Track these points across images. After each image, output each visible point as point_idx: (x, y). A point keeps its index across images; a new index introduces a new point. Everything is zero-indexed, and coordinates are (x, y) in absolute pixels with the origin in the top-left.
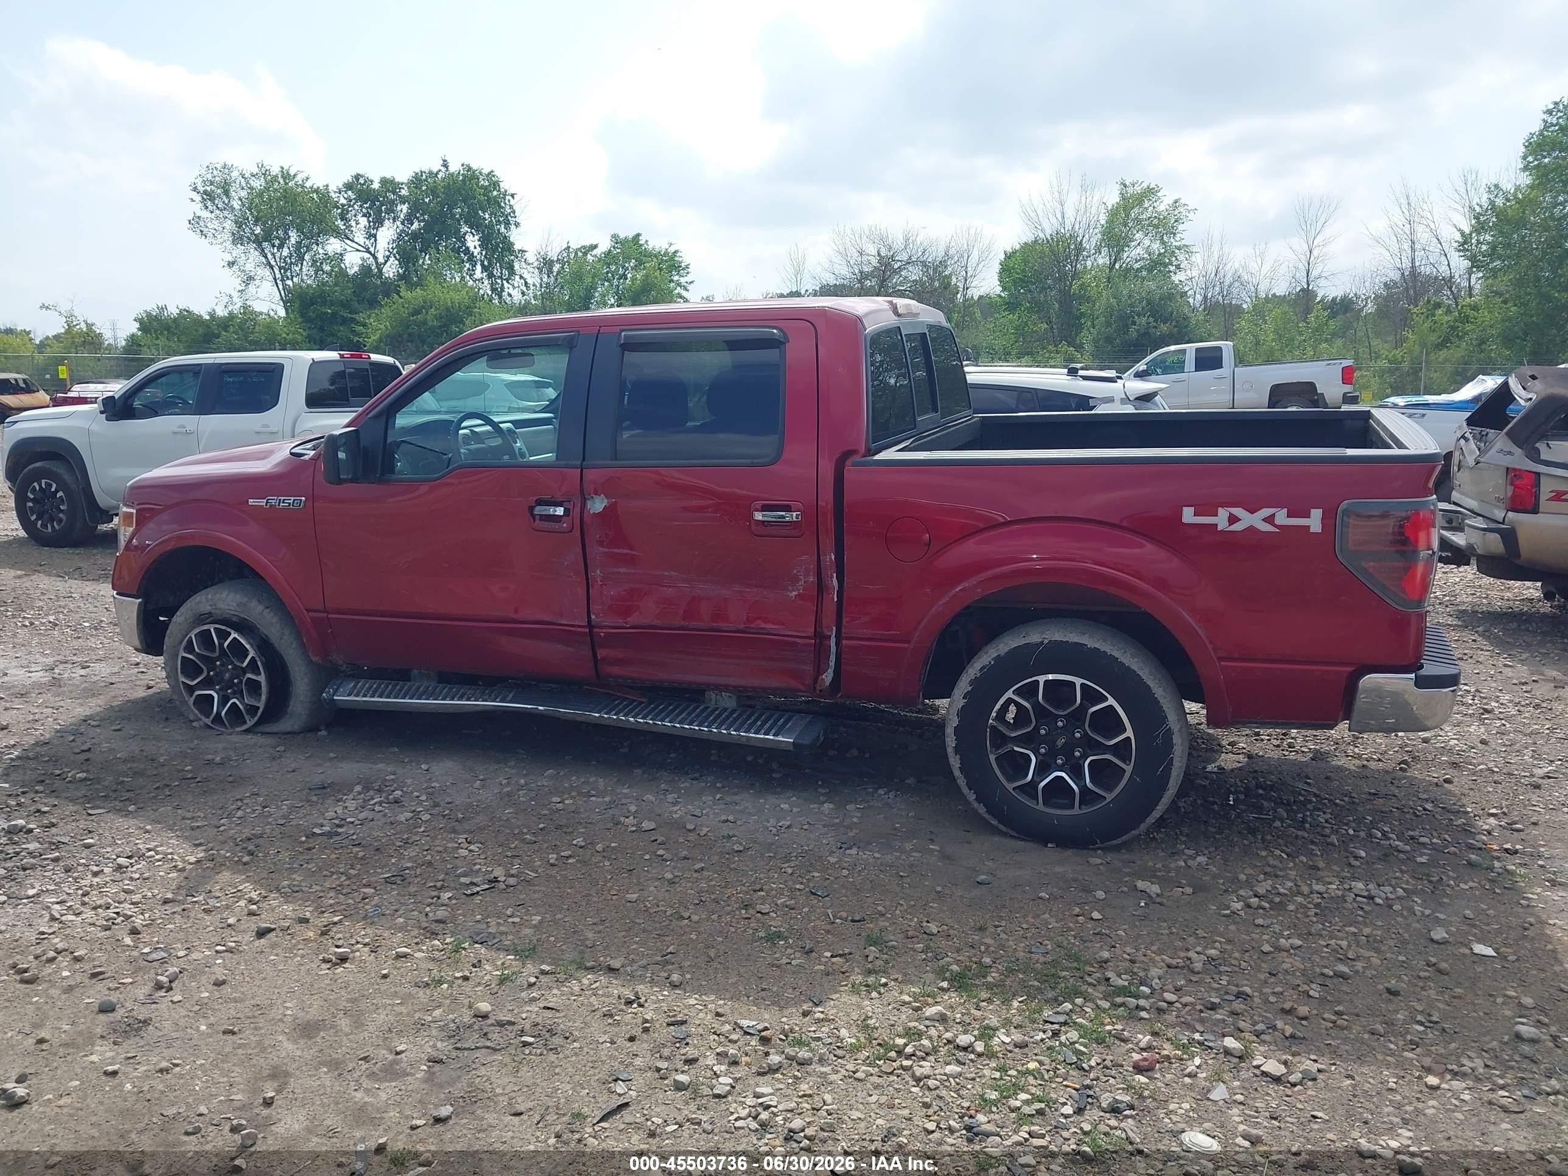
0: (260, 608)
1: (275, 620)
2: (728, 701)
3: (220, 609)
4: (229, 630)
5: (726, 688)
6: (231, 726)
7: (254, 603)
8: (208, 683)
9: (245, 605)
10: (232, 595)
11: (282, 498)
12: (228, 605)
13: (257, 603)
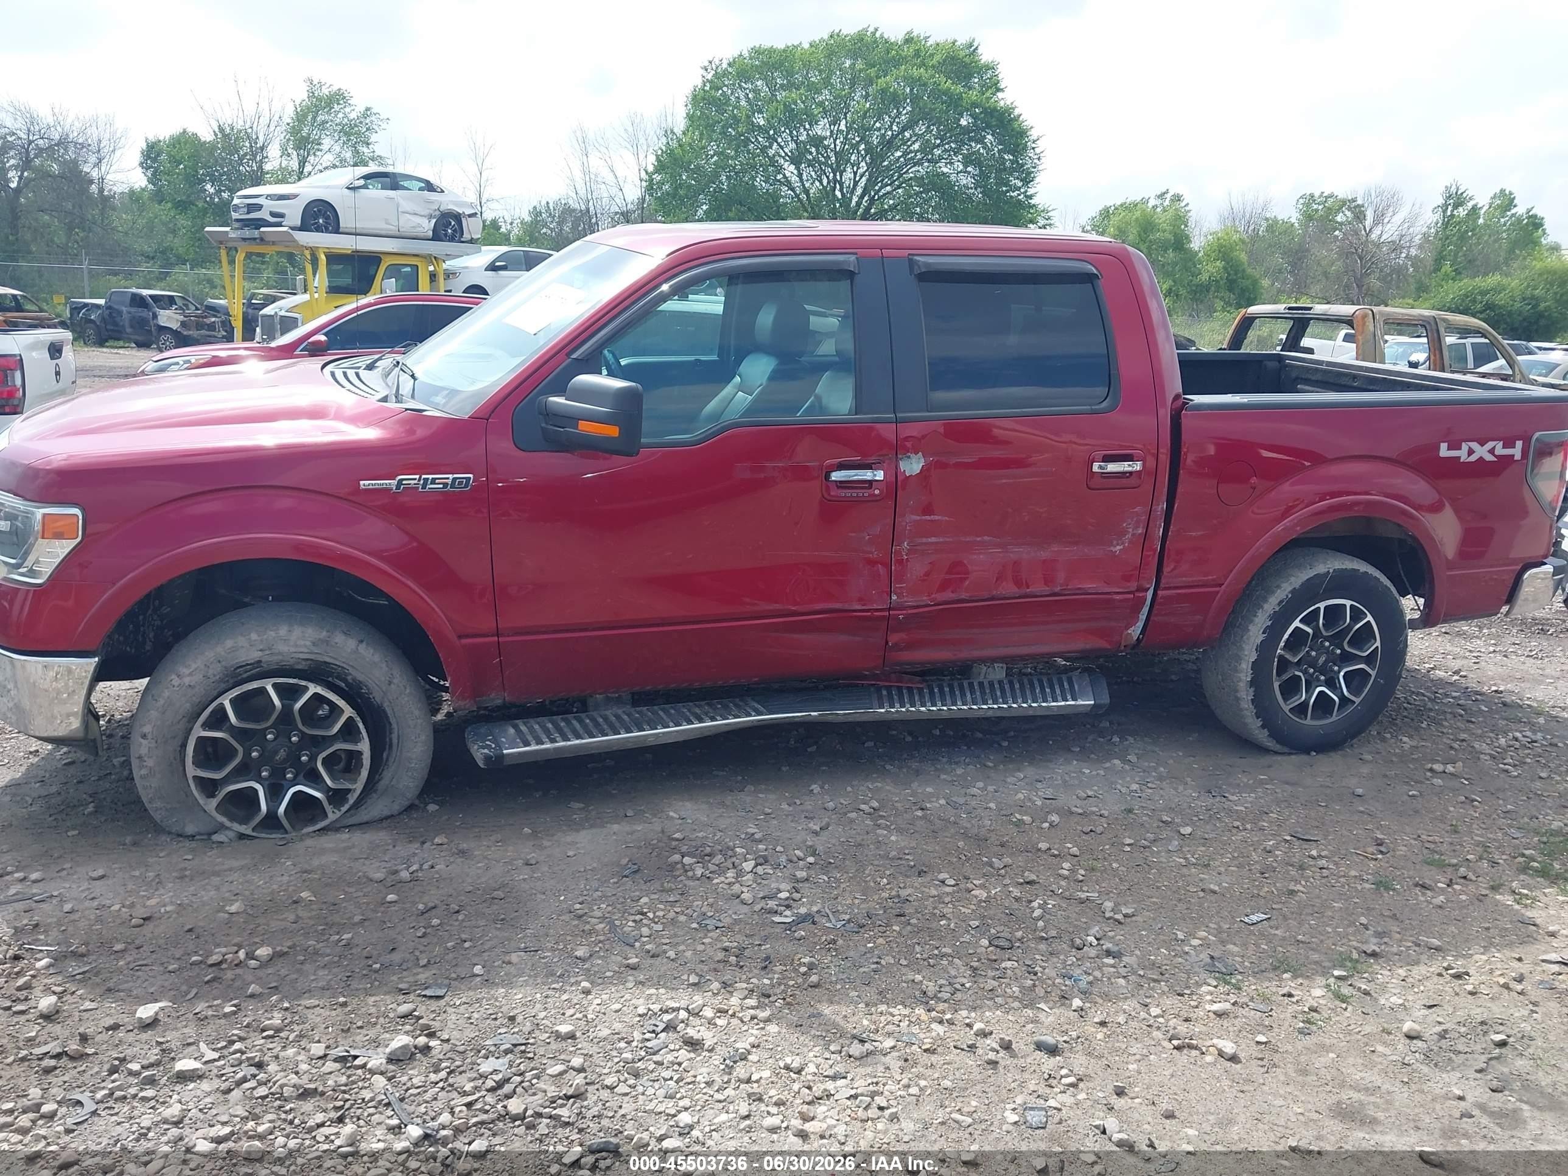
0: (351, 644)
1: (377, 658)
2: (998, 673)
3: (280, 653)
4: (303, 683)
5: (994, 660)
6: (293, 827)
7: (339, 638)
8: (245, 770)
9: (327, 642)
10: (297, 631)
11: (430, 477)
12: (296, 646)
13: (343, 637)
